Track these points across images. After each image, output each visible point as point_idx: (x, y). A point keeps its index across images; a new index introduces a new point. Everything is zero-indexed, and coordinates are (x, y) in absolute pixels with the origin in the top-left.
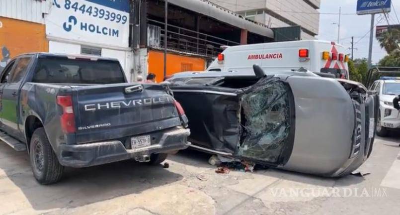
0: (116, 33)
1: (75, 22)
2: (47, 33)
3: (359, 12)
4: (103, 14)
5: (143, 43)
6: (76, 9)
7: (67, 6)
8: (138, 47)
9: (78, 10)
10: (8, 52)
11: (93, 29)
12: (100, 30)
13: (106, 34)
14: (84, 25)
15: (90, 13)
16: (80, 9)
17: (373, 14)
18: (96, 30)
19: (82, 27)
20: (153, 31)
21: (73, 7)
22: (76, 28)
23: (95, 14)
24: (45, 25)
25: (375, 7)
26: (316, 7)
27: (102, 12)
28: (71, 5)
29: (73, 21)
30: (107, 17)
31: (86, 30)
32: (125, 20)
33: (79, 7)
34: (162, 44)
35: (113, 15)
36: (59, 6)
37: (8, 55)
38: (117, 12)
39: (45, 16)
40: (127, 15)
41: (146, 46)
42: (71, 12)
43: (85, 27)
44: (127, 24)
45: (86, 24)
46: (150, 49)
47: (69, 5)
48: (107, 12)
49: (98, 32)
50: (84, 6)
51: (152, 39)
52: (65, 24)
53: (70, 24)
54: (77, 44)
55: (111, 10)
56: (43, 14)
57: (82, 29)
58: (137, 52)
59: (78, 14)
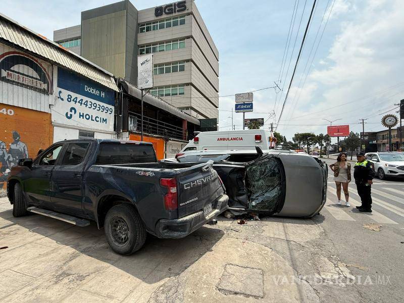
0: (105, 120)
1: (75, 113)
2: (53, 120)
3: (236, 111)
4: (96, 107)
5: (125, 128)
6: (76, 102)
7: (69, 100)
8: (121, 131)
9: (77, 103)
10: (18, 136)
11: (88, 117)
12: (94, 119)
13: (98, 121)
14: (82, 114)
15: (87, 105)
16: (79, 102)
17: (244, 112)
18: (90, 118)
19: (80, 116)
20: (133, 120)
21: (73, 100)
22: (76, 117)
23: (90, 106)
24: (51, 114)
25: (245, 109)
26: (217, 107)
27: (95, 105)
28: (72, 99)
29: (73, 111)
30: (98, 109)
31: (83, 118)
32: (112, 112)
33: (78, 101)
34: (138, 129)
35: (103, 108)
36: (62, 99)
37: (18, 138)
38: (106, 105)
39: (51, 106)
40: (113, 108)
41: (128, 131)
42: (72, 104)
43: (83, 116)
44: (113, 114)
45: (83, 114)
46: (131, 133)
47: (70, 99)
48: (99, 105)
49: (92, 120)
50: (82, 100)
51: (132, 126)
52: (67, 114)
53: (71, 113)
54: (77, 129)
55: (102, 104)
56: (50, 105)
57: (80, 117)
58: (120, 135)
59: (77, 106)
